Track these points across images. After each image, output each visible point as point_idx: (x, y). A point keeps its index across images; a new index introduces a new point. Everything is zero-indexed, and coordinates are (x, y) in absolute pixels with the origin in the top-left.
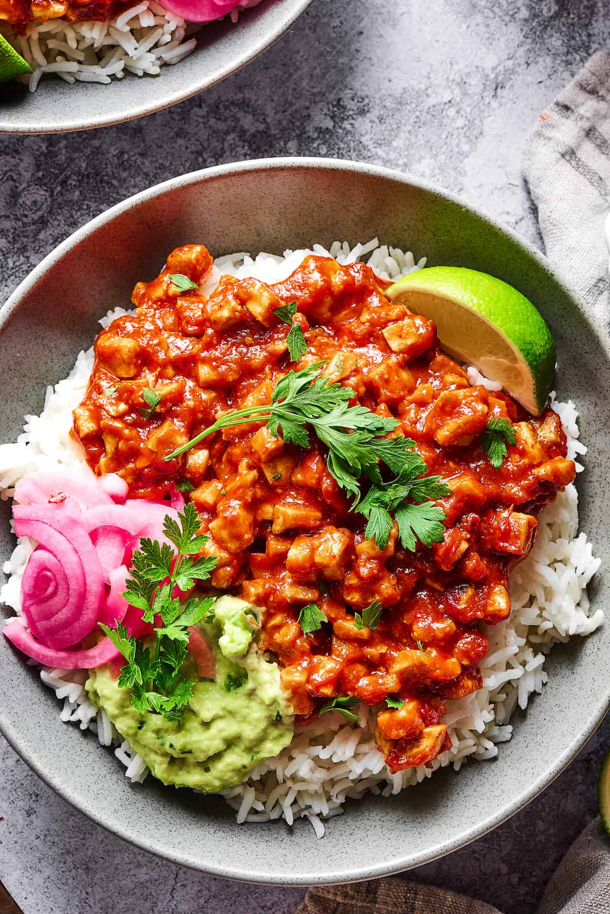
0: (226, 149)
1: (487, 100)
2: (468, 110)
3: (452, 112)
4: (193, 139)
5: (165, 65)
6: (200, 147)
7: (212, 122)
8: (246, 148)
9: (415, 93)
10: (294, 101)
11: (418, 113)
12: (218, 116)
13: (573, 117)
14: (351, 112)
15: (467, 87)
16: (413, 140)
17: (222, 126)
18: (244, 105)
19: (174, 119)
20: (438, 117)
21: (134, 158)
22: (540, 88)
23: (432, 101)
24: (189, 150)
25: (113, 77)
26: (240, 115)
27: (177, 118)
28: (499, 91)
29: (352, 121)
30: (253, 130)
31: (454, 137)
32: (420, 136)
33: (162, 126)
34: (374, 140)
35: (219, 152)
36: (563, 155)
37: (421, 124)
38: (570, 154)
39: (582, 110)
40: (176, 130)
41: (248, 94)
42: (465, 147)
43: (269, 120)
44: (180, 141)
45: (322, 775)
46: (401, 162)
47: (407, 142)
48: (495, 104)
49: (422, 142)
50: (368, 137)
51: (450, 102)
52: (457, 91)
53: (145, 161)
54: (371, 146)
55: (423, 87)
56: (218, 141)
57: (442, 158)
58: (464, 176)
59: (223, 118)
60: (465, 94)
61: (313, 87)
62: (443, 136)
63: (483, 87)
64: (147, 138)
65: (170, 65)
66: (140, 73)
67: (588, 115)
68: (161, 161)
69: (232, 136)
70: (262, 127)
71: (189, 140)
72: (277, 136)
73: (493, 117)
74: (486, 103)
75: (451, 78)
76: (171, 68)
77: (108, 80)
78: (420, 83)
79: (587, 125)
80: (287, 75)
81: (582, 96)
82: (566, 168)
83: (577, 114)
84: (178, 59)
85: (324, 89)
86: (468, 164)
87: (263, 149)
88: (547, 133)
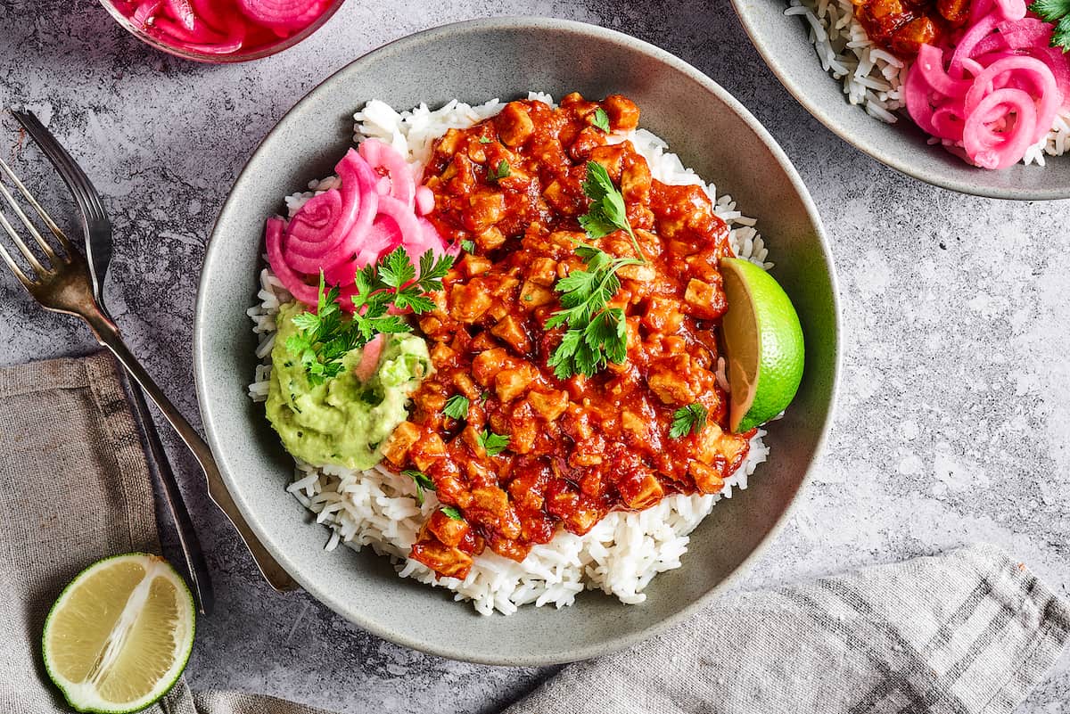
0: (995, 298)
1: (1045, 538)
2: (1036, 520)
3: (1034, 504)
4: (1003, 268)
5: (863, 107)
6: (996, 274)
7: (1020, 285)
8: (996, 316)
9: (1051, 471)
10: (1041, 359)
11: (1032, 473)
12: (1025, 291)
13: (1023, 593)
14: (1031, 412)
15: (1057, 519)
16: (1007, 469)
17: (1016, 294)
18: (1037, 314)
19: (1021, 250)
20: (1029, 492)
21: (984, 214)
22: (1057, 586)
23: (1043, 485)
24: (993, 264)
25: (831, 72)
26: (1027, 310)
27: (1022, 253)
28: (1054, 548)
29: (1023, 414)
30: (1013, 322)
31: (1011, 507)
32: (1010, 475)
33: (1015, 239)
34: (1006, 433)
35: (991, 292)
36: (984, 581)
37: (1021, 476)
38: (986, 588)
39: (1028, 601)
40: (1011, 252)
41: (1046, 318)
42: (1001, 517)
43: (1023, 336)
44: (1001, 256)
45: (368, 513)
46: (986, 458)
47: (1005, 464)
48: (1042, 544)
49: (1005, 477)
50: (1009, 428)
51: (1043, 502)
52: (1053, 509)
53: (983, 225)
54: (1000, 430)
55: (1057, 478)
56: (1002, 290)
57: (991, 495)
58: (974, 516)
59: (1023, 294)
60: (1051, 517)
61: (1054, 376)
62: (1011, 497)
63: (1058, 533)
64: (1003, 225)
65: (865, 110)
66: (845, 91)
67: (1025, 607)
68: (982, 238)
69: (1008, 304)
70: (1016, 330)
71: (1003, 264)
72: (1008, 344)
73: (1030, 543)
74: (1043, 536)
75: (1065, 504)
76: (863, 113)
77: (827, 69)
78: (1060, 476)
79: (1015, 605)
80: (1064, 353)
81: (1042, 602)
82: (972, 583)
83: (1024, 597)
84: (875, 115)
85: (1052, 387)
86: (986, 520)
87: (996, 331)
88: (1007, 570)
